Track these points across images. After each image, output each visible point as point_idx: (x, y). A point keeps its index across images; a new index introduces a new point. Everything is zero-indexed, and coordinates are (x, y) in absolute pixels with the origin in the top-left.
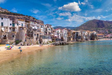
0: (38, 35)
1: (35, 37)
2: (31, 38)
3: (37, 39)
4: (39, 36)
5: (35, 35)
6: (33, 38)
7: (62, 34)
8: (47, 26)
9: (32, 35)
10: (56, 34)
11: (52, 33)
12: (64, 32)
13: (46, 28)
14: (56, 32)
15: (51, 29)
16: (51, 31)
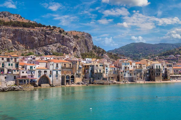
7: (45, 72)
10: (25, 72)
11: (15, 70)
12: (51, 68)
13: (4, 62)
14: (26, 69)
15: (14, 64)
16: (14, 67)
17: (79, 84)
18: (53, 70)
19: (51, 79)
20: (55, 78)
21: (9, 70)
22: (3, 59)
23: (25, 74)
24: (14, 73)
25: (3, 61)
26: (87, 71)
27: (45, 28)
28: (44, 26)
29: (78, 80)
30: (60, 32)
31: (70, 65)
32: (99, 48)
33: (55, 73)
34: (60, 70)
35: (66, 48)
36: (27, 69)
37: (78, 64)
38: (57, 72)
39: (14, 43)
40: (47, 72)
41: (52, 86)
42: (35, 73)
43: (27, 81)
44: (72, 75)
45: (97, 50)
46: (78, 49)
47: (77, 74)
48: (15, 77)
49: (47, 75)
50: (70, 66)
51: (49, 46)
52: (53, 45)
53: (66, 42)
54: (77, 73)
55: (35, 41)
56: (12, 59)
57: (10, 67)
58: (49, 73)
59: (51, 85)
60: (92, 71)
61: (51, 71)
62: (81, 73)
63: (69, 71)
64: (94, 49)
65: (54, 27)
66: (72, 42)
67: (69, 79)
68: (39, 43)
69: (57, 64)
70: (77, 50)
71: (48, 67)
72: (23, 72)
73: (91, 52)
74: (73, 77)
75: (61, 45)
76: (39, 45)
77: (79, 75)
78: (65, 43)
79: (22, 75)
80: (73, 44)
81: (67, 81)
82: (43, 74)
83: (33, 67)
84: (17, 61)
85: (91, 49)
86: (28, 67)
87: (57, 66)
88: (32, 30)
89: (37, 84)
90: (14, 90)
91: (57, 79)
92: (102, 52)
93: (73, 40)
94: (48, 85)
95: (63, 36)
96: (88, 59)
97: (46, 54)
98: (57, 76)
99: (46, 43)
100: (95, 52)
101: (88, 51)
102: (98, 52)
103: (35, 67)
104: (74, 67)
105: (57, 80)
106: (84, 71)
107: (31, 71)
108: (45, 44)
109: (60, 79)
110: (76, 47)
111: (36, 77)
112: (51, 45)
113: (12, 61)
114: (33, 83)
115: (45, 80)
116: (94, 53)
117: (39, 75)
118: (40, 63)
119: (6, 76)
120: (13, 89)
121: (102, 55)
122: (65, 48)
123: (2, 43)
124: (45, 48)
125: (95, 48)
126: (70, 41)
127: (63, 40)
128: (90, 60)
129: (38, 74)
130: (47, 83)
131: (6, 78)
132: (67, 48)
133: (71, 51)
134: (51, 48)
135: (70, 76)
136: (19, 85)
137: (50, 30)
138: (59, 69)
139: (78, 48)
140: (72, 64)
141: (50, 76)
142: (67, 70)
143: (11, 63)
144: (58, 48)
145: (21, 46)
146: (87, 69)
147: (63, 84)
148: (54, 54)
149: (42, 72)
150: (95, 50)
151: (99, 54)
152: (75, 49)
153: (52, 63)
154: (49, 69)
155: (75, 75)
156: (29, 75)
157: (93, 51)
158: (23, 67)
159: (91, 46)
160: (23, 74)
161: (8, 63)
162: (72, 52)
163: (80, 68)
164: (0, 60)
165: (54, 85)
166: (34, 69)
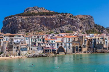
0: (18, 47)
1: (14, 50)
2: (10, 51)
3: (16, 51)
4: (19, 49)
5: (15, 47)
6: (12, 51)
9: (12, 48)
10: (49, 44)
11: (42, 44)
12: (65, 41)
14: (49, 42)
15: (42, 40)
16: (42, 42)
17: (85, 52)
18: (67, 43)
19: (65, 49)
21: (39, 44)
22: (35, 37)
23: (49, 46)
24: (42, 45)
25: (35, 38)
26: (91, 43)
27: (60, 15)
28: (59, 14)
29: (84, 49)
30: (70, 16)
31: (78, 39)
32: (99, 26)
33: (68, 45)
34: (71, 43)
36: (50, 43)
37: (84, 38)
38: (69, 44)
39: (41, 26)
40: (62, 44)
41: (66, 54)
42: (55, 45)
43: (50, 50)
44: (80, 46)
45: (98, 27)
47: (83, 45)
48: (43, 48)
49: (63, 46)
50: (78, 40)
51: (63, 26)
52: (66, 26)
53: (75, 23)
54: (83, 44)
55: (54, 24)
57: (40, 42)
58: (64, 45)
60: (95, 43)
62: (86, 44)
63: (78, 43)
65: (66, 14)
66: (79, 23)
69: (69, 39)
70: (83, 28)
71: (63, 41)
72: (47, 45)
73: (94, 29)
74: (80, 47)
75: (71, 25)
76: (57, 26)
77: (85, 46)
78: (74, 24)
79: (47, 46)
80: (80, 24)
81: (77, 50)
82: (60, 45)
84: (43, 38)
85: (93, 27)
87: (69, 40)
88: (51, 17)
89: (56, 52)
90: (42, 56)
92: (102, 28)
93: (80, 21)
94: (63, 53)
95: (72, 19)
96: (91, 34)
97: (61, 32)
98: (69, 47)
100: (96, 29)
101: (91, 29)
102: (99, 29)
104: (81, 40)
105: (70, 50)
106: (89, 43)
107: (52, 44)
108: (60, 25)
109: (72, 49)
111: (56, 48)
113: (40, 38)
114: (54, 51)
115: (61, 49)
117: (58, 46)
118: (58, 39)
119: (37, 47)
121: (102, 31)
122: (74, 27)
123: (34, 27)
124: (60, 28)
125: (96, 26)
126: (77, 22)
127: (72, 22)
128: (93, 35)
130: (63, 52)
131: (37, 48)
134: (65, 28)
135: (79, 47)
136: (46, 53)
137: (63, 16)
138: (70, 42)
139: (84, 27)
140: (79, 38)
141: (65, 47)
142: (76, 42)
144: (69, 27)
145: (45, 28)
146: (91, 42)
147: (74, 52)
148: (66, 32)
152: (81, 28)
153: (66, 38)
155: (82, 46)
156: (51, 47)
157: (95, 28)
158: (47, 41)
159: (93, 25)
161: (38, 39)
162: (79, 30)
163: (85, 41)
164: (33, 37)
165: (68, 53)
166: (54, 42)
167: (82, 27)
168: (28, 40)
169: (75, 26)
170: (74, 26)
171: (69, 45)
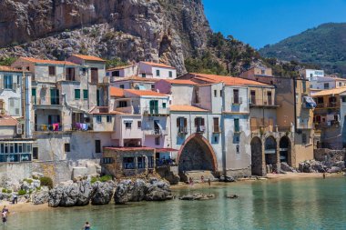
7: (199, 122)
8: (60, 71)
10: (135, 123)
11: (99, 118)
13: (56, 84)
14: (137, 111)
15: (92, 91)
18: (225, 115)
19: (217, 149)
20: (230, 147)
21: (78, 117)
22: (52, 71)
23: (135, 133)
24: (98, 127)
25: (52, 80)
29: (303, 154)
31: (269, 94)
32: (233, 43)
33: (229, 125)
34: (245, 116)
35: (133, 41)
36: (142, 112)
37: (299, 89)
38: (236, 121)
40: (203, 124)
42: (168, 126)
44: (283, 134)
45: (226, 48)
46: (173, 43)
47: (298, 131)
49: (205, 135)
50: (270, 101)
51: (69, 34)
52: (86, 32)
53: (132, 17)
54: (298, 127)
55: (15, 17)
56: (84, 70)
58: (211, 129)
59: (219, 177)
61: (216, 119)
62: (310, 124)
64: (215, 45)
66: (155, 20)
67: (274, 152)
68: (32, 23)
69: (236, 92)
70: (174, 49)
71: (203, 102)
72: (128, 125)
73: (206, 55)
74: (285, 142)
75: (112, 30)
77: (303, 136)
78: (127, 21)
79: (127, 134)
80: (158, 25)
82: (191, 129)
83: (160, 105)
84: (100, 81)
85: (204, 45)
86: (144, 105)
87: (236, 100)
91: (238, 149)
92: (244, 55)
93: (158, 11)
94: (208, 174)
98: (236, 138)
99: (57, 23)
100: (219, 56)
101: (195, 54)
102: (232, 57)
103: (164, 104)
104: (285, 103)
105: (239, 157)
107: (154, 119)
108: (53, 27)
109: (248, 149)
110: (170, 38)
111: (172, 143)
112: (77, 32)
113: (84, 82)
115: (198, 155)
116: (214, 58)
117: (182, 133)
120: (142, 194)
121: (247, 65)
122: (130, 40)
124: (54, 41)
125: (215, 41)
126: (148, 16)
127: (119, 10)
129: (175, 130)
130: (203, 168)
131: (67, 147)
132: (137, 41)
133: (153, 52)
134: (78, 43)
136: (124, 175)
138: (242, 111)
139: (177, 42)
140: (273, 91)
141: (216, 140)
143: (82, 87)
144: (103, 40)
147: (256, 171)
149: (188, 124)
150: (219, 48)
151: (234, 65)
152: (165, 44)
153: (218, 87)
154: (210, 112)
155: (292, 136)
156: (147, 136)
157: (213, 52)
158: (124, 104)
159: (205, 36)
160: (128, 130)
161: (72, 87)
164: (43, 75)
165: (229, 175)
166: (162, 111)
167: (169, 42)
168: (18, 94)
169: (136, 34)
170: (130, 36)
171: (237, 126)
